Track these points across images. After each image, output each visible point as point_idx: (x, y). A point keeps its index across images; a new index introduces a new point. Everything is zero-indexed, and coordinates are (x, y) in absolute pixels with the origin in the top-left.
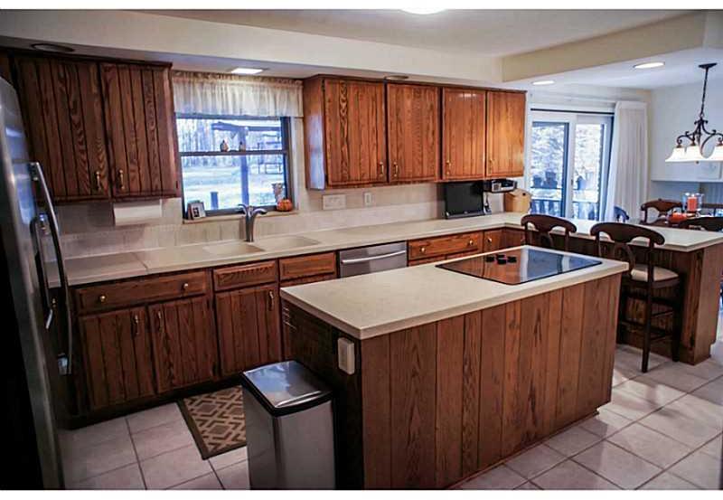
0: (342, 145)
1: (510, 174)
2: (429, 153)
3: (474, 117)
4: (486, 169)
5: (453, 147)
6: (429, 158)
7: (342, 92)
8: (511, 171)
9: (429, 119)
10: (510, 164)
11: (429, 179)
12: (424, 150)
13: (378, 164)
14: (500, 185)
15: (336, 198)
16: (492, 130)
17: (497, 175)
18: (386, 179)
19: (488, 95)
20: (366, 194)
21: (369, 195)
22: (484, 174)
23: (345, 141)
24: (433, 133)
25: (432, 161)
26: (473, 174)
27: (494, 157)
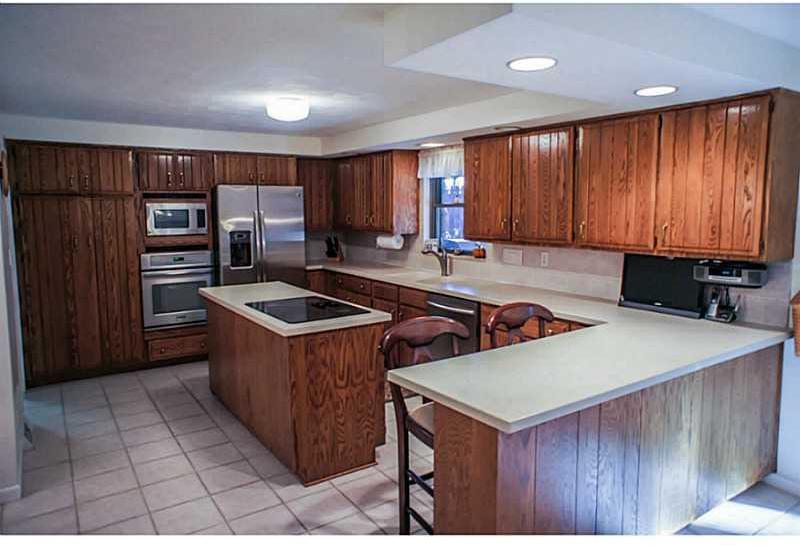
0: (475, 199)
1: (716, 252)
2: (558, 211)
3: (631, 157)
4: (656, 239)
5: (592, 203)
6: (558, 217)
7: (475, 152)
8: (716, 246)
9: (559, 168)
10: (714, 233)
11: (558, 243)
12: (552, 206)
13: (502, 220)
14: (707, 269)
15: (514, 254)
16: (670, 175)
17: (681, 250)
18: (509, 237)
19: (663, 118)
20: (543, 254)
21: (546, 255)
22: (651, 246)
23: (476, 196)
24: (564, 185)
25: (561, 219)
26: (628, 243)
27: (672, 219)
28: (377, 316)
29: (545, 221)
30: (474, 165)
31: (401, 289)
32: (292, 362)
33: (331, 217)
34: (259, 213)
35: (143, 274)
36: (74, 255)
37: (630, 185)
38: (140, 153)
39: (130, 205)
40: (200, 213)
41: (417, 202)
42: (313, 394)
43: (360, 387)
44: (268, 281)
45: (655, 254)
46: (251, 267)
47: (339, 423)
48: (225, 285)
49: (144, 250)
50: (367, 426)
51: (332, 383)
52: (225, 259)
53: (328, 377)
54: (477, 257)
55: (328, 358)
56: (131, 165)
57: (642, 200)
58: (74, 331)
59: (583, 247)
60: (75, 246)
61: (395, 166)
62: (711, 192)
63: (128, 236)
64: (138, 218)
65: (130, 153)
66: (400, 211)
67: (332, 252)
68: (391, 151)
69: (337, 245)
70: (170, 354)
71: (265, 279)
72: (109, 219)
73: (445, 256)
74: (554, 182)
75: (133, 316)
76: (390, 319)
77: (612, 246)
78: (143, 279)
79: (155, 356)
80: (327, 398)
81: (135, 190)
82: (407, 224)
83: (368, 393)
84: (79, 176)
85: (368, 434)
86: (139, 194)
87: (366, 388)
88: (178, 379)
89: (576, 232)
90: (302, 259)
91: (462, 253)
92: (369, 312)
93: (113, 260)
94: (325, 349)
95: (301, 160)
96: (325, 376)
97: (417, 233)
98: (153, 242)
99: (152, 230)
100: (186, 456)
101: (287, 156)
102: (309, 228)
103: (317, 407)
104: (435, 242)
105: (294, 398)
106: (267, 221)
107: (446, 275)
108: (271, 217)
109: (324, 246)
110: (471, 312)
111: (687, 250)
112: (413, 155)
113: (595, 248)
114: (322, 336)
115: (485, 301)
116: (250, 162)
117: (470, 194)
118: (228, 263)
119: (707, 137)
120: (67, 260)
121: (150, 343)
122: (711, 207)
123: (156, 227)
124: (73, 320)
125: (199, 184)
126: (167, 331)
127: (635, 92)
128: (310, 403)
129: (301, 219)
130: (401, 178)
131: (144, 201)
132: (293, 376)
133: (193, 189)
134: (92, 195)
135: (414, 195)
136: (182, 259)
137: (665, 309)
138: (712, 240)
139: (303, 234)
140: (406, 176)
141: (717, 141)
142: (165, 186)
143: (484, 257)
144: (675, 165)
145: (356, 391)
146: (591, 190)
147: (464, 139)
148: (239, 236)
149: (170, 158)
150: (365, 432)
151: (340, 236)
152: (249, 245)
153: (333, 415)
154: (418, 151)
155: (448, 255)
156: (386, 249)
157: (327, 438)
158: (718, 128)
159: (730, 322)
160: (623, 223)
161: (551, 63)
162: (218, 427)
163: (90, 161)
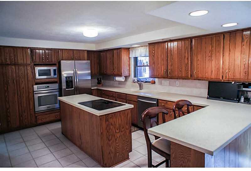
0: (153, 64)
1: (247, 80)
2: (185, 67)
3: (213, 49)
4: (223, 76)
5: (198, 65)
6: (185, 69)
7: (153, 48)
8: (247, 78)
9: (185, 53)
10: (245, 74)
11: (186, 78)
12: (183, 66)
13: (164, 71)
14: (242, 86)
15: (166, 82)
16: (228, 54)
17: (233, 80)
18: (166, 76)
19: (225, 35)
20: (177, 82)
21: (178, 82)
22: (221, 79)
23: (154, 63)
24: (187, 59)
25: (187, 70)
26: (212, 78)
27: (229, 69)
28: (128, 106)
29: (180, 71)
30: (153, 52)
31: (127, 95)
32: (101, 125)
33: (98, 71)
34: (75, 70)
35: (34, 92)
36: (9, 87)
37: (212, 58)
38: (32, 50)
39: (29, 68)
40: (55, 70)
41: (129, 65)
42: (108, 135)
43: (124, 132)
44: (79, 94)
45: (222, 81)
46: (73, 89)
47: (117, 145)
48: (64, 96)
49: (35, 84)
50: (126, 146)
51: (114, 131)
52: (64, 86)
53: (113, 129)
54: (152, 83)
55: (113, 123)
56: (29, 54)
57: (217, 63)
58: (9, 114)
59: (194, 79)
60: (8, 83)
61: (122, 53)
62: (244, 60)
63: (29, 79)
64: (32, 72)
65: (29, 49)
66: (124, 68)
67: (99, 83)
68: (121, 48)
69: (101, 80)
70: (44, 120)
71: (78, 93)
72: (22, 73)
73: (140, 83)
74: (183, 58)
75: (31, 108)
76: (133, 107)
77: (206, 79)
78: (34, 94)
79: (39, 122)
80: (113, 137)
81: (31, 63)
82: (126, 72)
83: (126, 134)
84: (10, 58)
85: (127, 148)
86: (33, 64)
87: (125, 132)
88: (49, 129)
89: (191, 74)
90: (90, 85)
91: (146, 82)
92: (125, 105)
93: (23, 88)
94: (112, 119)
95: (89, 52)
96: (112, 129)
97: (129, 76)
98: (38, 81)
99: (37, 76)
100: (58, 161)
101: (84, 51)
102: (92, 75)
103: (109, 141)
104: (136, 79)
105: (102, 138)
106: (78, 72)
107: (141, 90)
108: (79, 71)
109: (96, 81)
110: (155, 102)
111: (235, 80)
112: (128, 49)
113: (199, 80)
114: (111, 114)
115: (160, 99)
116: (71, 52)
117: (151, 62)
118: (65, 87)
119: (243, 41)
120: (6, 89)
121: (37, 117)
122: (245, 65)
123: (39, 76)
124: (8, 111)
125: (54, 60)
126: (44, 113)
127: (222, 26)
128: (107, 139)
129: (90, 71)
130: (124, 57)
131: (34, 66)
132: (101, 130)
133: (52, 62)
134: (15, 65)
135: (128, 63)
136: (48, 87)
137: (224, 100)
138: (245, 76)
139: (90, 76)
140: (126, 56)
141: (247, 42)
142: (42, 61)
143: (155, 83)
144: (230, 51)
145: (122, 134)
146: (198, 60)
147: (148, 44)
148: (69, 78)
149: (43, 51)
150: (125, 148)
151: (101, 77)
152: (72, 81)
153: (115, 143)
154: (129, 48)
155: (142, 83)
156: (119, 81)
157: (113, 151)
158: (247, 38)
159: (249, 104)
160: (210, 71)
161: (206, 12)
162: (67, 148)
163: (14, 53)
